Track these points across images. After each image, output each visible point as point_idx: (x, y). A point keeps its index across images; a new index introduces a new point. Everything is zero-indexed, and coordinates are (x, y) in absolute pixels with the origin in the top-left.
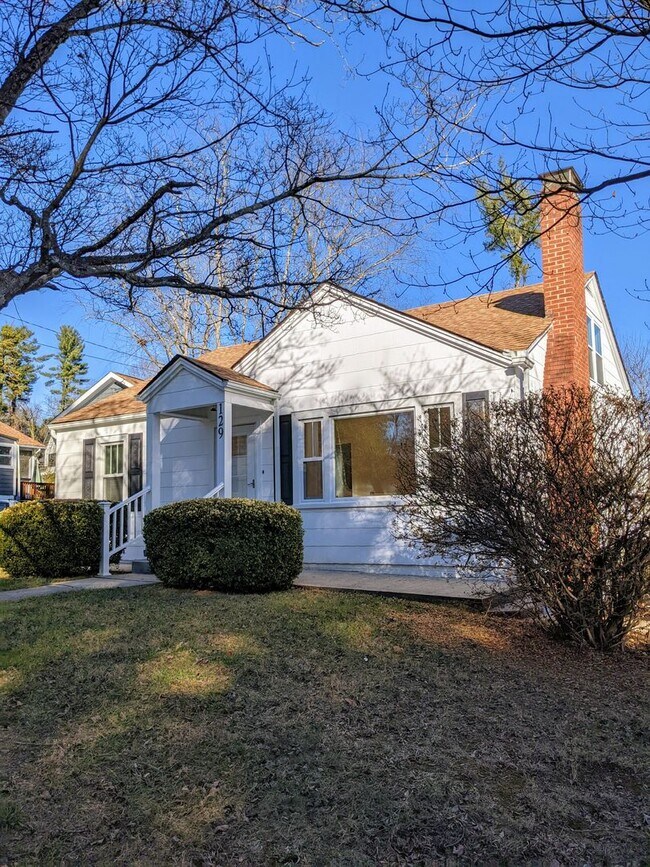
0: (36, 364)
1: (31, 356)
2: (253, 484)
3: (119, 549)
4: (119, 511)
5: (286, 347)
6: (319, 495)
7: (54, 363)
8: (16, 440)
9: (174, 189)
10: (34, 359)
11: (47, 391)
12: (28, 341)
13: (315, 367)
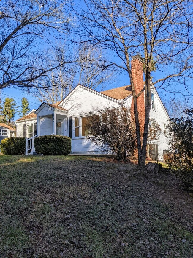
0: (16, 109)
1: (14, 106)
2: (63, 134)
3: (30, 149)
4: (30, 140)
5: (70, 100)
6: (78, 136)
7: (20, 108)
8: (9, 128)
9: (29, 69)
10: (15, 107)
11: (19, 116)
12: (13, 102)
13: (77, 105)
